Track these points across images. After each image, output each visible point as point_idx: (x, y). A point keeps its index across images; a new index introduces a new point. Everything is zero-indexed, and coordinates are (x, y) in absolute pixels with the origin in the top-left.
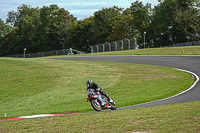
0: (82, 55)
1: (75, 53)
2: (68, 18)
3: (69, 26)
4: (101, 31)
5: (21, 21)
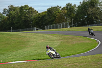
0: (41, 31)
1: (37, 30)
2: (34, 12)
5: (10, 13)
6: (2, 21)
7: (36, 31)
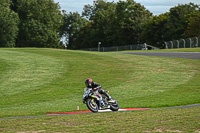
1: (149, 48)
3: (144, 21)
4: (176, 27)
5: (97, 15)
6: (82, 30)
7: (146, 51)
